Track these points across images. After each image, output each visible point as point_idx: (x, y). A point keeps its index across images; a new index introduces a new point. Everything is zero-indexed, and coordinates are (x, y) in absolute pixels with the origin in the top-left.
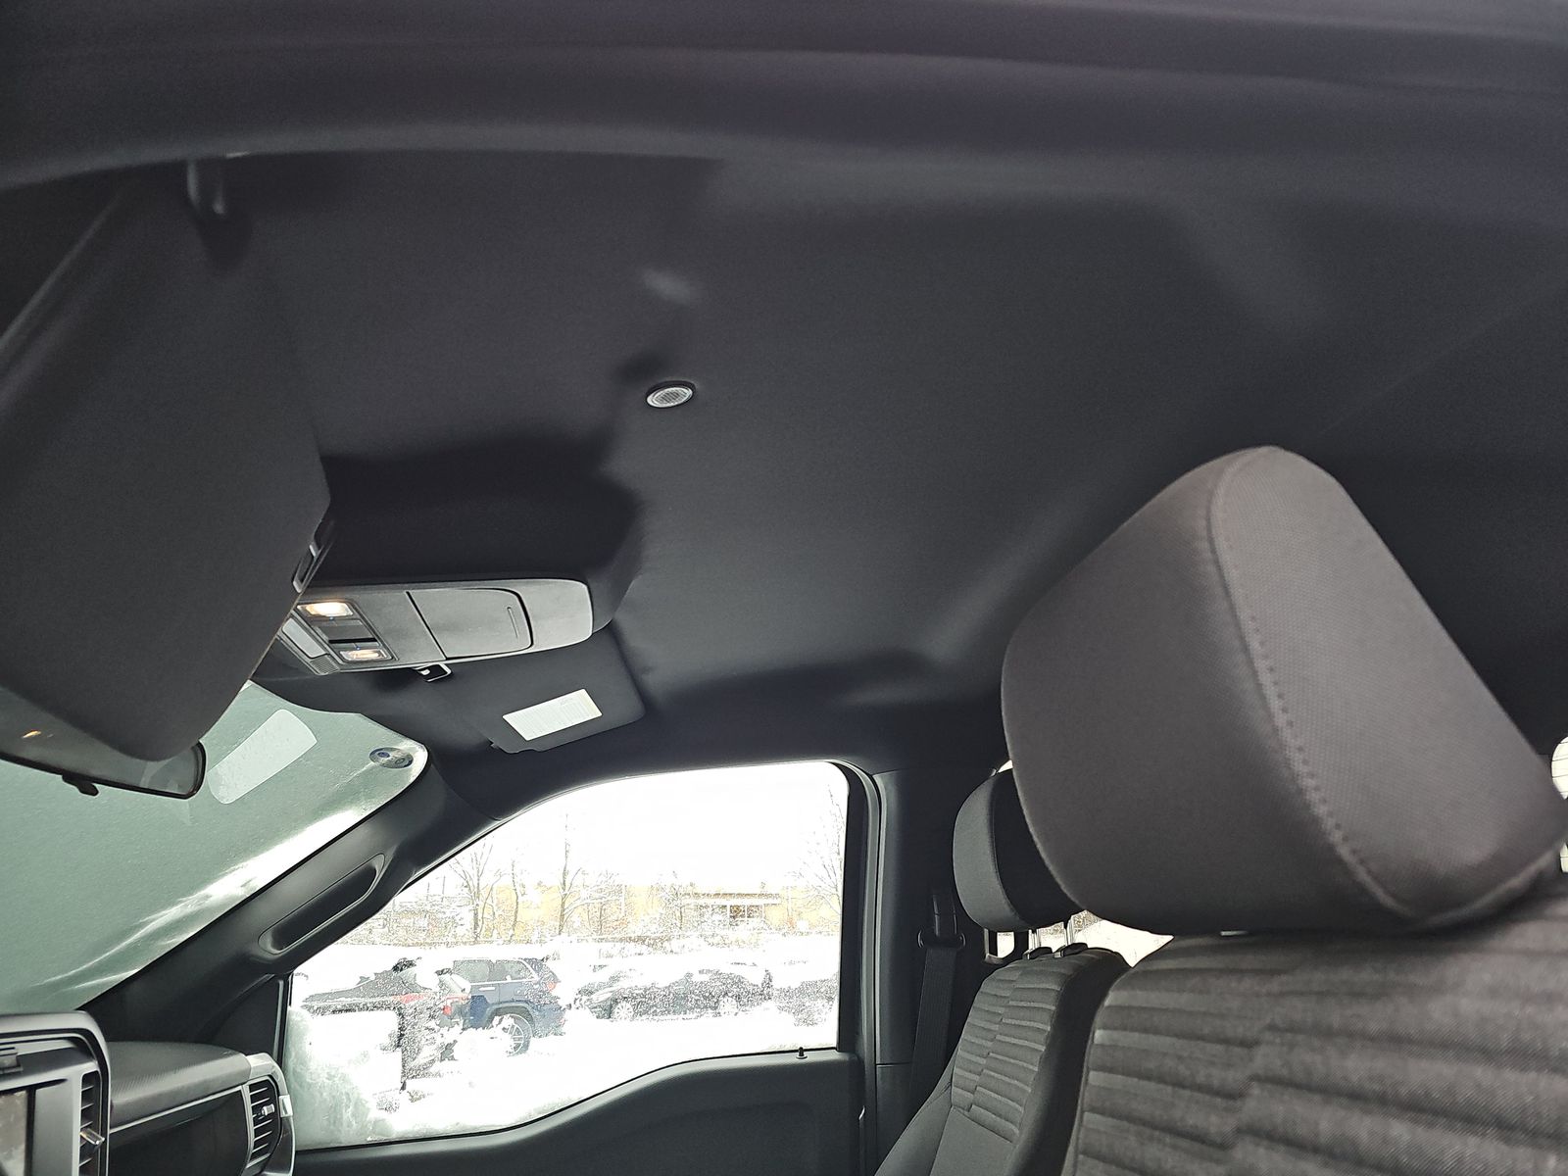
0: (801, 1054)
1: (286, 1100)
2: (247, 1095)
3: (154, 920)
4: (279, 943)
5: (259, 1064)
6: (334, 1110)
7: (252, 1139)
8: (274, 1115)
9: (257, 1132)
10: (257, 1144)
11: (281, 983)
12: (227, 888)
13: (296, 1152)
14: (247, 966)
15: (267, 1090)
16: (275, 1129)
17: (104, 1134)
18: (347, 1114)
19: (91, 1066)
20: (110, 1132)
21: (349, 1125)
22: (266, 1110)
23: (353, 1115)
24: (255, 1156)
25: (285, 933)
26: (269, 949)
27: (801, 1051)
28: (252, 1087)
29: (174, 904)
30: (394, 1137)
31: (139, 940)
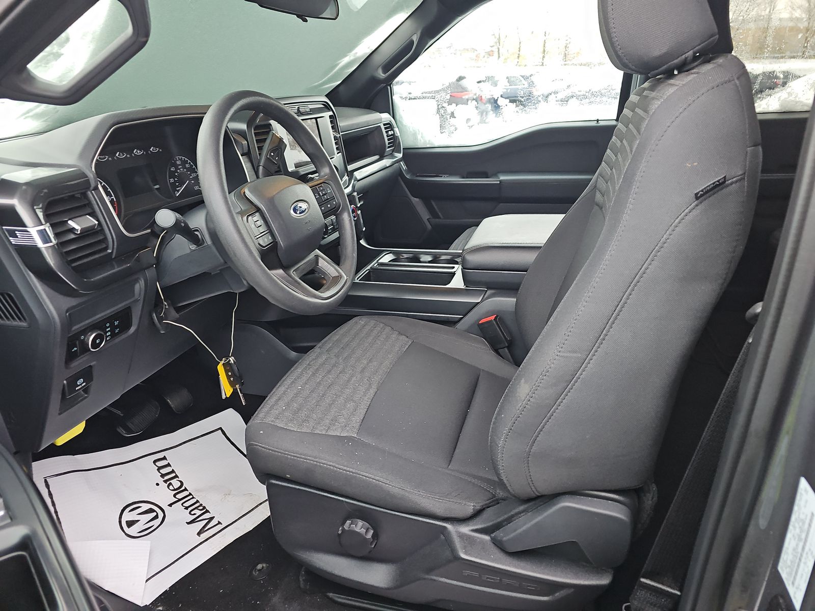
0: (598, 122)
1: (396, 130)
2: (383, 127)
3: (340, 63)
4: (385, 71)
5: (385, 117)
6: (415, 134)
7: (387, 142)
8: (393, 135)
9: (388, 140)
10: (389, 144)
11: (389, 87)
12: (364, 49)
13: (403, 149)
14: (374, 81)
15: (389, 126)
16: (394, 140)
17: (339, 134)
18: (419, 137)
19: (331, 113)
20: (341, 134)
21: (421, 141)
22: (390, 133)
23: (421, 137)
24: (389, 147)
25: (386, 67)
26: (381, 75)
27: (598, 121)
28: (384, 125)
29: (346, 56)
30: (436, 145)
31: (338, 71)
